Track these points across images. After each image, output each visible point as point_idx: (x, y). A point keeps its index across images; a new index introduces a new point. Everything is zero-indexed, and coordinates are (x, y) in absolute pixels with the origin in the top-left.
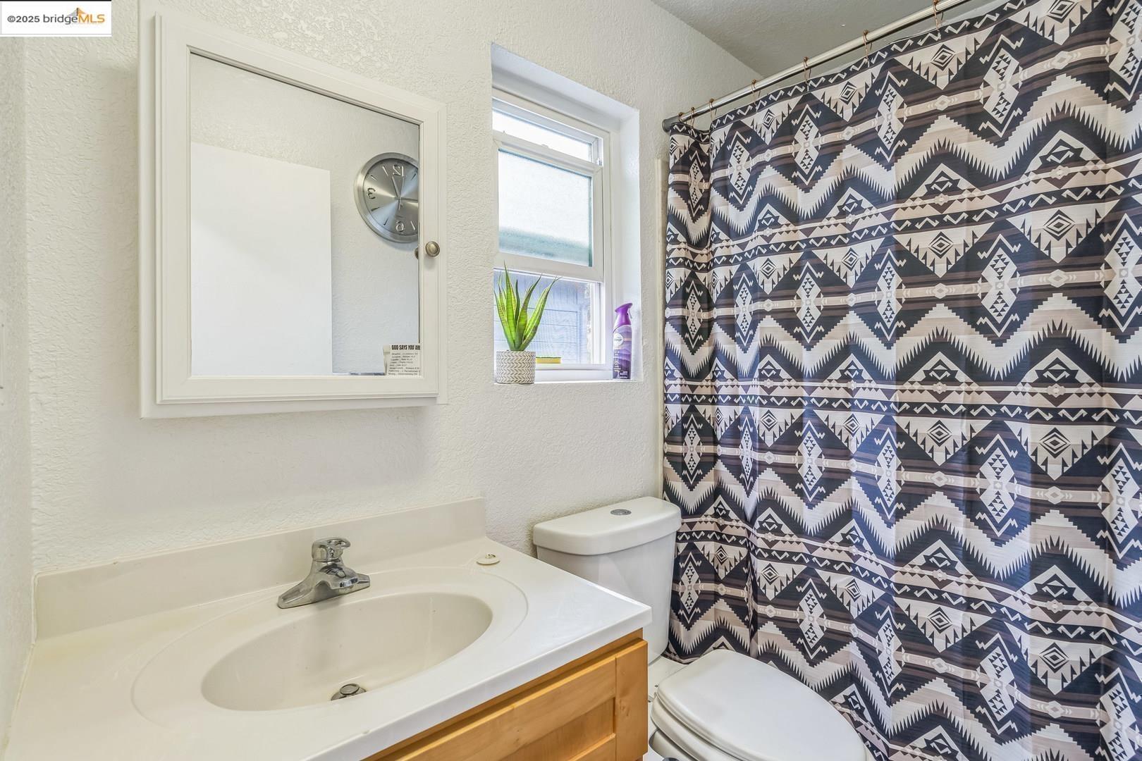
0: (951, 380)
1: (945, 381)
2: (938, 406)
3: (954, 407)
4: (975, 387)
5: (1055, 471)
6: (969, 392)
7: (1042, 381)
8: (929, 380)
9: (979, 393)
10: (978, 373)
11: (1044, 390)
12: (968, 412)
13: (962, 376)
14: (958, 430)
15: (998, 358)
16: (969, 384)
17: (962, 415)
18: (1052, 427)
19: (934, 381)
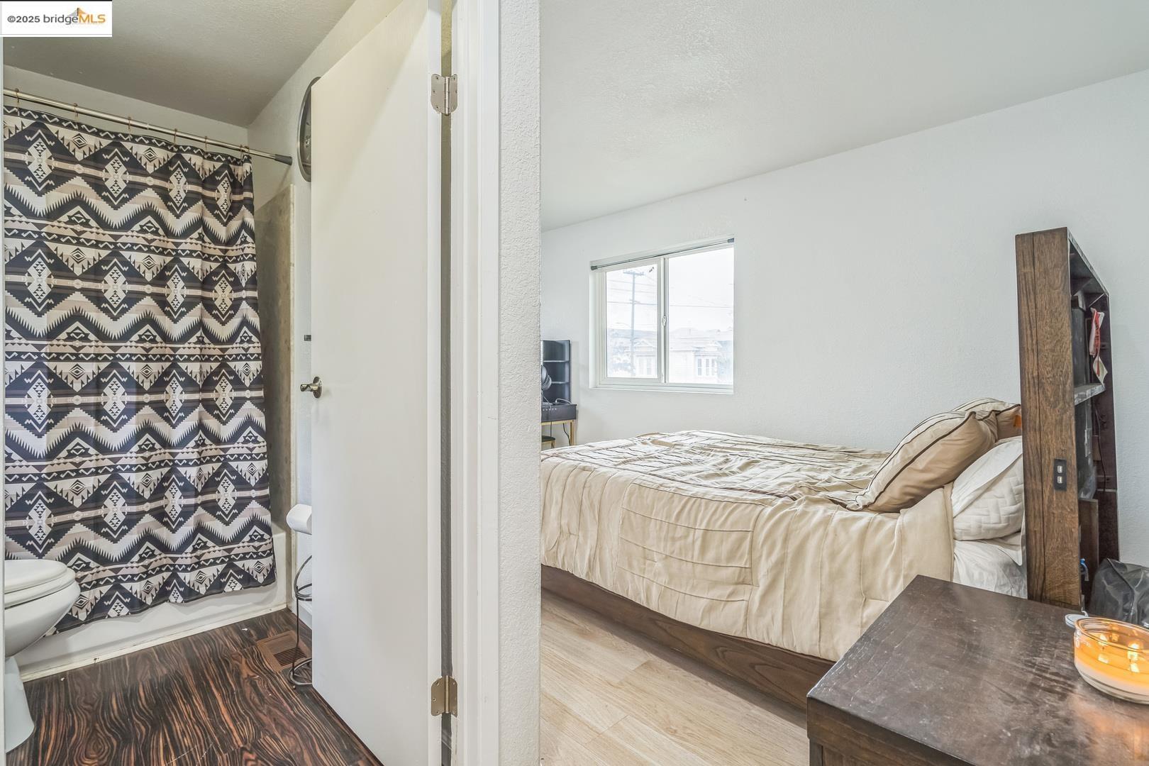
0: (85, 339)
1: (81, 339)
2: (77, 355)
3: (87, 355)
4: (100, 343)
5: (147, 386)
6: (97, 347)
7: (141, 340)
8: (70, 338)
9: (103, 347)
10: (102, 336)
11: (142, 345)
12: (96, 358)
13: (92, 337)
14: (89, 369)
15: (115, 328)
16: (97, 341)
17: (92, 360)
18: (145, 364)
19: (73, 339)
